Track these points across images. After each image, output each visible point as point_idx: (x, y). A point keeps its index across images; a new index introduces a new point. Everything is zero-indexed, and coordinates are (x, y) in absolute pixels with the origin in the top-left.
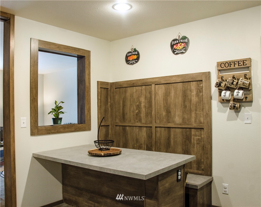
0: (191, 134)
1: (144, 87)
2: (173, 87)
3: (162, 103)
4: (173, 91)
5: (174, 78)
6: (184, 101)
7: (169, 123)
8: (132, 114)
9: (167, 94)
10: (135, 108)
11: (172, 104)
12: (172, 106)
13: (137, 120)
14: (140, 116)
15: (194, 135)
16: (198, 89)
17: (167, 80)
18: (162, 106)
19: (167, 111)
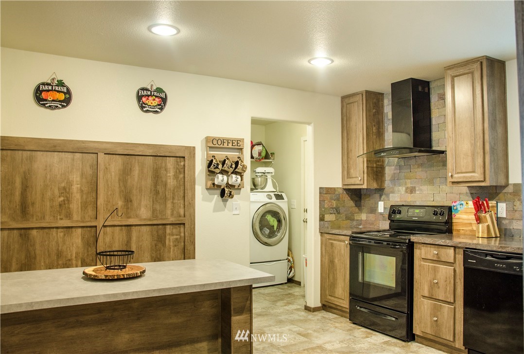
0: (166, 232)
1: (78, 155)
2: (137, 162)
3: (117, 185)
4: (137, 168)
5: (141, 149)
6: (156, 184)
7: (129, 217)
8: (48, 204)
9: (126, 172)
10: (56, 192)
11: (135, 188)
12: (134, 192)
13: (60, 215)
14: (69, 208)
15: (170, 234)
16: (177, 168)
17: (128, 149)
18: (117, 190)
19: (125, 199)
